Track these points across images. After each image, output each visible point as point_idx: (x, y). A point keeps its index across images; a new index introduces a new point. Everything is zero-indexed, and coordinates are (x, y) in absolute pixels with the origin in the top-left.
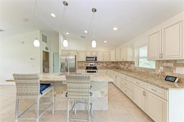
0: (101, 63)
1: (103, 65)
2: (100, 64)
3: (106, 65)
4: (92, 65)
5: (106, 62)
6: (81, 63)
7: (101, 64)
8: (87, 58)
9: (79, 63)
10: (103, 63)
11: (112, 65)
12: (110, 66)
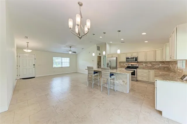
0: (144, 63)
1: (147, 65)
2: (142, 64)
3: (151, 65)
4: (133, 65)
5: (151, 62)
6: (123, 63)
7: (144, 65)
8: (128, 59)
9: (121, 63)
10: (147, 63)
11: (161, 65)
12: (156, 66)
